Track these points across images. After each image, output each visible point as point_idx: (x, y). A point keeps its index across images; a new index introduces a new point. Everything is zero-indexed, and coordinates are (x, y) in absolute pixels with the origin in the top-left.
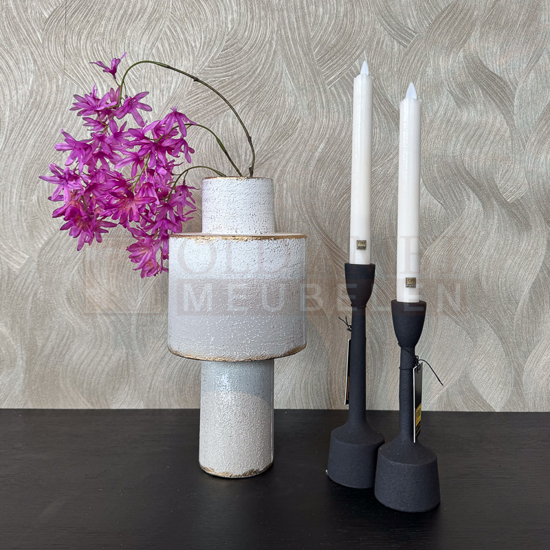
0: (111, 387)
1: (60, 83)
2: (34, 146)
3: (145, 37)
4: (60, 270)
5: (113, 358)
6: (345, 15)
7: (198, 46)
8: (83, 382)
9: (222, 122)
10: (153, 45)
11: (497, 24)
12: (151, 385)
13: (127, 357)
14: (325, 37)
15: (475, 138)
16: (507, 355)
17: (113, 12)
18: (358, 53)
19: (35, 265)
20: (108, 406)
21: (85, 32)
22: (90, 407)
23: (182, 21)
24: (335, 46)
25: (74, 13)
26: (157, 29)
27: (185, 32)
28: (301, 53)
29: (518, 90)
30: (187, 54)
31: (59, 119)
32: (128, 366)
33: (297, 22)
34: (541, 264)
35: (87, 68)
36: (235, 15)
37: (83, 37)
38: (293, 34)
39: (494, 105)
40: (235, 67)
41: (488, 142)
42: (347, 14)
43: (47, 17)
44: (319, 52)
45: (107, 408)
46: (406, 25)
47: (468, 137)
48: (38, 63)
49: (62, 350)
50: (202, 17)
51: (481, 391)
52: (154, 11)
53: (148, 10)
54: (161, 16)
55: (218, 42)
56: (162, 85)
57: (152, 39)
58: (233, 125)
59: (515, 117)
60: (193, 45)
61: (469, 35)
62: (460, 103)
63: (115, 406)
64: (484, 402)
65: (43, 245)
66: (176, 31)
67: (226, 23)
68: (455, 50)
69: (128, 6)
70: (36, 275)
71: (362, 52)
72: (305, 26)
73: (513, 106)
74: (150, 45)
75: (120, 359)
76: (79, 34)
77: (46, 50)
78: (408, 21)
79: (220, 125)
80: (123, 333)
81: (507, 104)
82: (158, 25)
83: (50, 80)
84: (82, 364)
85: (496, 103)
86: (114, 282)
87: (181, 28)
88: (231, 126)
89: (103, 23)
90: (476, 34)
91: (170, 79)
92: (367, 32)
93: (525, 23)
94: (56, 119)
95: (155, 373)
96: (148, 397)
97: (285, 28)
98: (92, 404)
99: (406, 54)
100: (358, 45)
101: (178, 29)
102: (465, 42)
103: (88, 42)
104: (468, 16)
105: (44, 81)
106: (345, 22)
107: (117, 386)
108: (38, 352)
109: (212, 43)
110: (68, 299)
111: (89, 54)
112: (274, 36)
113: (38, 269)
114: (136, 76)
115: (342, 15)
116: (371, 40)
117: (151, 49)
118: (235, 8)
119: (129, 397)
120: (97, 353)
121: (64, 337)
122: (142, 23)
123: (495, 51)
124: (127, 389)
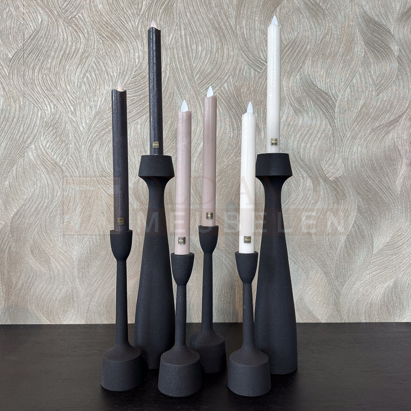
0: (62, 309)
1: (22, 103)
2: (6, 147)
3: (79, 70)
4: (25, 232)
5: (63, 290)
6: (217, 51)
7: (115, 75)
8: (44, 307)
9: (133, 128)
10: (84, 75)
11: (323, 54)
12: (88, 308)
13: (72, 290)
14: (203, 68)
15: (307, 136)
16: (329, 284)
17: (56, 53)
18: (226, 78)
19: (9, 228)
20: (61, 322)
21: (37, 68)
22: (49, 323)
23: (104, 58)
24: (210, 73)
25: (29, 54)
26: (87, 64)
27: (106, 65)
28: (187, 79)
29: (338, 101)
30: (108, 81)
31: (22, 129)
32: (73, 296)
33: (183, 56)
34: (353, 222)
35: (39, 93)
36: (141, 53)
37: (36, 71)
38: (181, 65)
39: (321, 112)
40: (141, 89)
41: (317, 139)
42: (218, 50)
43: (11, 57)
44: (199, 78)
45: (60, 323)
46: (260, 57)
47: (303, 135)
48: (6, 90)
49: (29, 286)
50: (117, 55)
51: (311, 308)
52: (84, 51)
53: (80, 50)
54: (89, 55)
55: (129, 73)
56: (92, 103)
57: (83, 71)
58: (141, 130)
59: (335, 121)
60: (112, 75)
61: (304, 63)
62: (297, 112)
63: (65, 322)
64: (313, 316)
65: (14, 215)
66: (100, 65)
67: (135, 59)
68: (294, 74)
69: (66, 48)
70: (10, 235)
71: (229, 77)
72: (189, 60)
73: (335, 113)
74: (82, 76)
75: (67, 291)
76: (34, 69)
77: (11, 81)
78: (261, 54)
79: (132, 130)
80: (69, 274)
81: (330, 111)
82: (88, 61)
83: (15, 102)
84: (42, 295)
85: (323, 111)
86: (62, 239)
87: (103, 63)
88: (139, 130)
89: (50, 60)
90: (308, 62)
91: (96, 99)
92: (232, 63)
93: (343, 54)
94: (20, 128)
95: (91, 300)
96: (87, 316)
97: (175, 61)
98: (50, 321)
99: (260, 78)
100: (226, 72)
101: (101, 64)
102: (301, 68)
103: (40, 75)
104: (303, 50)
105: (10, 102)
106: (217, 56)
107: (66, 309)
108: (13, 287)
109: (125, 73)
110: (32, 251)
111: (41, 83)
112: (168, 67)
113: (11, 231)
114: (73, 97)
115: (215, 51)
116: (235, 69)
117: (83, 78)
118: (140, 48)
119: (74, 316)
120: (52, 287)
121: (29, 277)
122: (76, 60)
123: (322, 74)
124: (72, 311)
